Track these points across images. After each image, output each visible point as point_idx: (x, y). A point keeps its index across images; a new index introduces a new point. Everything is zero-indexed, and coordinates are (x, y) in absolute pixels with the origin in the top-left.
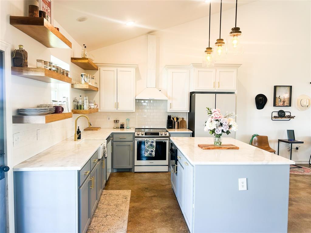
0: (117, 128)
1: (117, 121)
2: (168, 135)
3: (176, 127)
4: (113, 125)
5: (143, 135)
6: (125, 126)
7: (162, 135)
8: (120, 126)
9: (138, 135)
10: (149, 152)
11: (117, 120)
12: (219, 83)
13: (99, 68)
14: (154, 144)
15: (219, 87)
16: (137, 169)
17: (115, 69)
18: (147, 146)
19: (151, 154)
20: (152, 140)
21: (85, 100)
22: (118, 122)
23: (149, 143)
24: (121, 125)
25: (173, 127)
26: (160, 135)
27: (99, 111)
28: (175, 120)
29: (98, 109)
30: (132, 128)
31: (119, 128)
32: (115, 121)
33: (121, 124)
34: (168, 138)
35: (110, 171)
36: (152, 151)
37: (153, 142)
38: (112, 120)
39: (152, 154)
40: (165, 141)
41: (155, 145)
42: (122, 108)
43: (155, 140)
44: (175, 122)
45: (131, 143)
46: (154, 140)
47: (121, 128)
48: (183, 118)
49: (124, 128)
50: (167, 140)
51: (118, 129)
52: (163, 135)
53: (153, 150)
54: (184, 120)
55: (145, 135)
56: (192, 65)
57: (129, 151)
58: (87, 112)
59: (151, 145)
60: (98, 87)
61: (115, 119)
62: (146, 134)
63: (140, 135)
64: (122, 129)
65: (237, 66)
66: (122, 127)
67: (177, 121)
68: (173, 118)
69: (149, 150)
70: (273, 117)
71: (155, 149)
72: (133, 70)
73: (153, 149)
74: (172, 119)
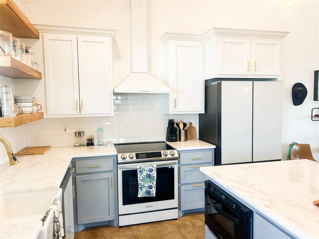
0: (80, 145)
1: (80, 133)
2: (176, 155)
3: (183, 137)
4: (74, 140)
5: (132, 158)
6: (95, 142)
7: (166, 155)
8: (85, 142)
9: (124, 158)
10: (144, 190)
11: (80, 131)
12: (255, 63)
13: (41, 35)
14: (154, 174)
15: (255, 70)
16: (123, 221)
17: (73, 38)
18: (141, 179)
19: (148, 192)
20: (150, 167)
21: (5, 95)
22: (82, 135)
23: (145, 173)
24: (88, 140)
25: (178, 139)
26: (163, 157)
27: (45, 116)
28: (181, 126)
29: (42, 113)
30: (108, 145)
31: (84, 145)
32: (77, 134)
33: (88, 138)
34: (177, 161)
35: (73, 230)
36: (151, 187)
37: (151, 171)
38: (71, 131)
39: (150, 192)
40: (171, 166)
41: (155, 176)
42: (89, 110)
43: (155, 166)
44: (180, 131)
45: (110, 175)
46: (153, 167)
47: (88, 145)
48: (191, 124)
49: (93, 145)
50: (176, 163)
51: (83, 148)
52: (169, 156)
53: (151, 184)
54: (193, 125)
55: (137, 158)
56: (213, 31)
57: (107, 190)
58: (10, 122)
59: (149, 176)
60: (41, 70)
61: (77, 130)
62: (137, 156)
63: (128, 160)
64: (91, 146)
65: (282, 35)
66: (90, 143)
67: (183, 129)
68: (178, 125)
69: (146, 186)
70: (313, 116)
71: (155, 183)
72: (108, 40)
73: (153, 184)
74: (175, 126)
